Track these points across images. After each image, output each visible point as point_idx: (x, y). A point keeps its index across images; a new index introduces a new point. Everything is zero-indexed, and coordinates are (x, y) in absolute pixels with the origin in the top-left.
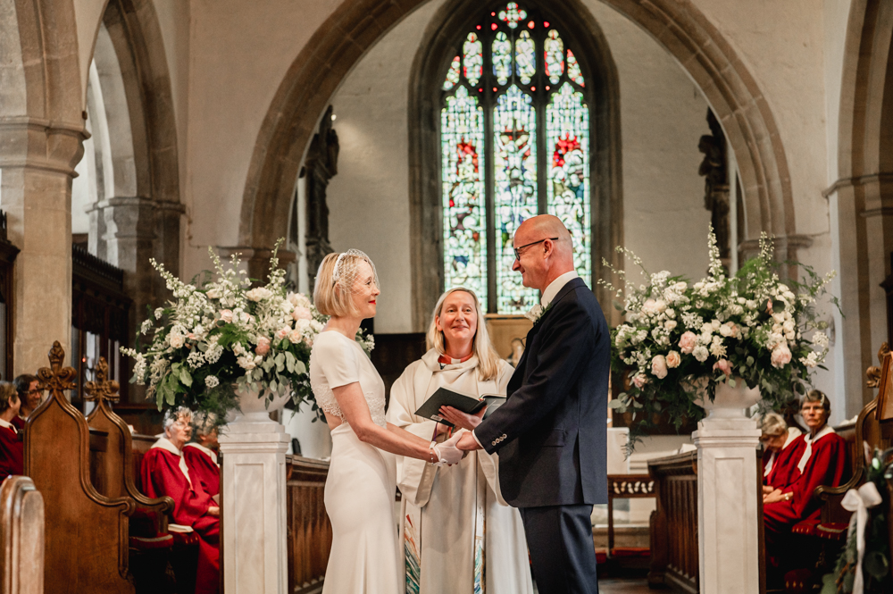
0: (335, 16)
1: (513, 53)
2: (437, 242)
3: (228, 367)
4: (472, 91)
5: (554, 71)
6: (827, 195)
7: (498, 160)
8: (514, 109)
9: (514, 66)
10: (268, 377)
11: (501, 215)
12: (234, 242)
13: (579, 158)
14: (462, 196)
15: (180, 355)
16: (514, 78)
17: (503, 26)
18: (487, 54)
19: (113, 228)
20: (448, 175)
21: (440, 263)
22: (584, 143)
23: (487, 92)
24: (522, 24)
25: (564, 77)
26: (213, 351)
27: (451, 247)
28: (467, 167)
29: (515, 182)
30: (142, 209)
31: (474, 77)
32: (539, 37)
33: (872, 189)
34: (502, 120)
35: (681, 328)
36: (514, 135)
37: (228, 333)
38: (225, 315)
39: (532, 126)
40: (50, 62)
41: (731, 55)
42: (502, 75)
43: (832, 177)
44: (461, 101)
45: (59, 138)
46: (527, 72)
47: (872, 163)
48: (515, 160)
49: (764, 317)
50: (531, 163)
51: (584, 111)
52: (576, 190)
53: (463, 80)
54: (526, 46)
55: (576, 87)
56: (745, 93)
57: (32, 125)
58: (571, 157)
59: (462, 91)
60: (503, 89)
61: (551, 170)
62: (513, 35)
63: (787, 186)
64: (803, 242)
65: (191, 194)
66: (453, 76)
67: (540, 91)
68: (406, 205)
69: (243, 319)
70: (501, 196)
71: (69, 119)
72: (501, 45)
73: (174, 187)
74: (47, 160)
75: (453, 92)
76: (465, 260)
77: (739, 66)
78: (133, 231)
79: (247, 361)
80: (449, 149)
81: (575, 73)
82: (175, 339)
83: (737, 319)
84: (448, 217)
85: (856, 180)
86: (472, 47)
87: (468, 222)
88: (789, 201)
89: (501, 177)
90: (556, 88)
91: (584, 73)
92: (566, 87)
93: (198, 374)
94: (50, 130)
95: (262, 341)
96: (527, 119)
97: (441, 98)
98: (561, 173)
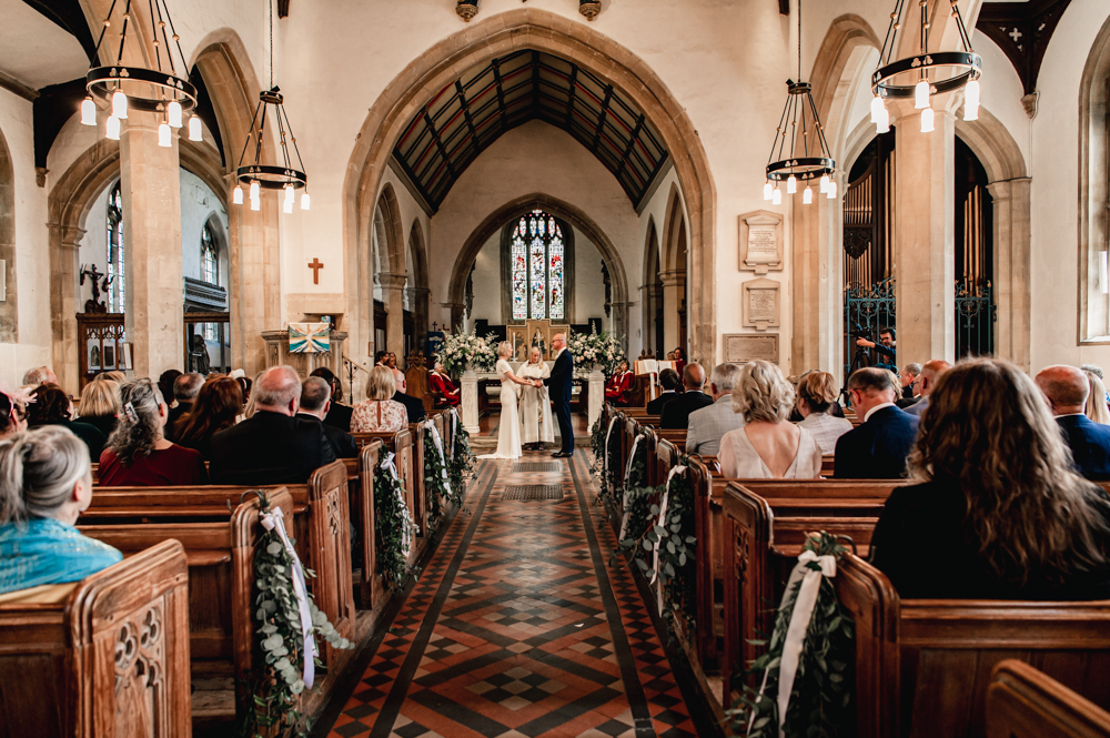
0: (479, 227)
1: (537, 225)
2: (510, 293)
3: (464, 359)
4: (522, 239)
5: (552, 232)
6: (639, 289)
7: (532, 264)
8: (538, 245)
9: (537, 230)
10: (475, 362)
11: (533, 283)
12: (446, 301)
13: (560, 264)
14: (519, 277)
15: (451, 356)
16: (537, 234)
17: (534, 215)
18: (528, 225)
19: (407, 298)
20: (514, 269)
21: (511, 300)
22: (562, 258)
23: (528, 239)
24: (541, 215)
25: (555, 235)
26: (460, 355)
27: (515, 294)
28: (521, 266)
29: (537, 272)
30: (417, 292)
31: (523, 233)
32: (546, 220)
33: (652, 289)
34: (533, 249)
35: (584, 350)
36: (537, 255)
37: (464, 350)
38: (462, 345)
39: (543, 252)
40: (396, 256)
41: (610, 242)
42: (534, 233)
43: (641, 285)
44: (519, 242)
45: (399, 279)
46: (542, 233)
47: (653, 281)
48: (538, 264)
49: (606, 347)
50: (543, 265)
51: (562, 247)
52: (559, 275)
53: (519, 235)
54: (542, 223)
55: (559, 238)
56: (614, 255)
57: (392, 276)
58: (557, 263)
59: (519, 239)
60: (534, 239)
61: (551, 268)
62: (537, 219)
63: (626, 286)
64: (632, 304)
65: (431, 286)
66: (516, 233)
67: (547, 240)
68: (499, 280)
69: (467, 346)
70: (533, 276)
71: (402, 273)
72: (533, 223)
73: (426, 284)
74: (396, 286)
75: (516, 239)
76: (519, 299)
77: (612, 246)
78: (413, 299)
79: (469, 358)
80: (514, 259)
81: (559, 233)
82: (449, 351)
83: (599, 348)
84: (514, 283)
85: (648, 286)
86: (523, 223)
87: (521, 286)
88: (627, 291)
89: (533, 271)
90: (552, 238)
91: (562, 233)
92: (556, 238)
93: (456, 362)
94: (397, 277)
95: (473, 352)
96: (542, 249)
97: (511, 241)
98: (554, 269)
